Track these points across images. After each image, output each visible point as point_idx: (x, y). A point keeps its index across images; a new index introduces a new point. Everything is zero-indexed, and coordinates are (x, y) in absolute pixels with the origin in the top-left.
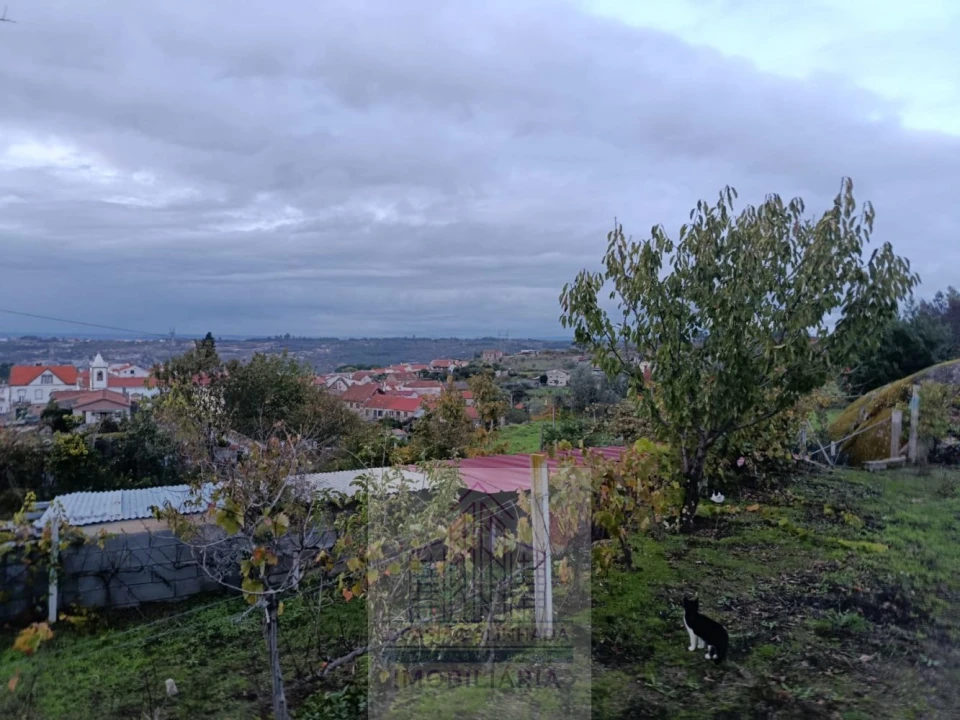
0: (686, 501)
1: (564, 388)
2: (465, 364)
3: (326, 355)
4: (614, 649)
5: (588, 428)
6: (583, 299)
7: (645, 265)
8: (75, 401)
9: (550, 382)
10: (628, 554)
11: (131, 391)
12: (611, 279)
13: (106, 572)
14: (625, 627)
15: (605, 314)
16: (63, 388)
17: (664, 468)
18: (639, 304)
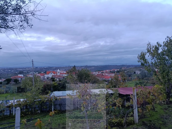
0: (167, 98)
1: (139, 74)
2: (118, 70)
3: (93, 69)
4: (151, 127)
5: (145, 82)
6: (142, 57)
7: (156, 50)
8: (55, 77)
9: (136, 73)
10: (154, 108)
11: (63, 75)
12: (148, 53)
13: (60, 104)
14: (154, 123)
15: (147, 60)
16: (54, 75)
17: (162, 91)
18: (155, 58)
